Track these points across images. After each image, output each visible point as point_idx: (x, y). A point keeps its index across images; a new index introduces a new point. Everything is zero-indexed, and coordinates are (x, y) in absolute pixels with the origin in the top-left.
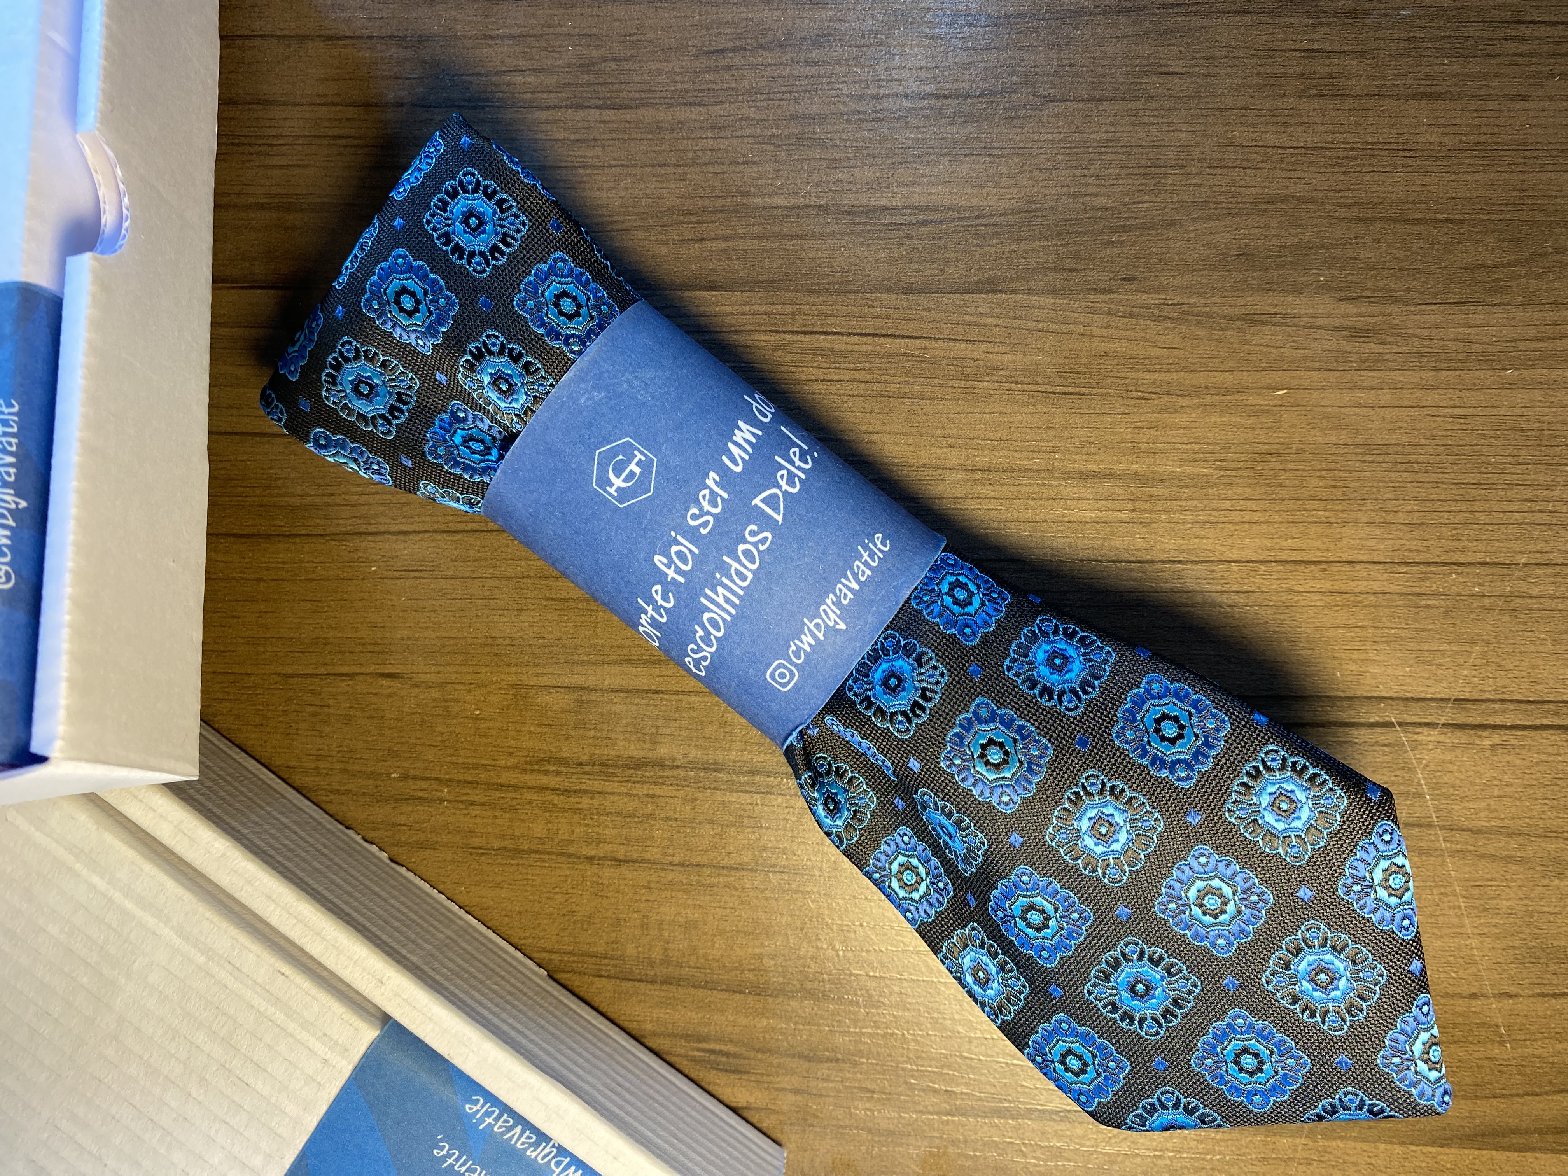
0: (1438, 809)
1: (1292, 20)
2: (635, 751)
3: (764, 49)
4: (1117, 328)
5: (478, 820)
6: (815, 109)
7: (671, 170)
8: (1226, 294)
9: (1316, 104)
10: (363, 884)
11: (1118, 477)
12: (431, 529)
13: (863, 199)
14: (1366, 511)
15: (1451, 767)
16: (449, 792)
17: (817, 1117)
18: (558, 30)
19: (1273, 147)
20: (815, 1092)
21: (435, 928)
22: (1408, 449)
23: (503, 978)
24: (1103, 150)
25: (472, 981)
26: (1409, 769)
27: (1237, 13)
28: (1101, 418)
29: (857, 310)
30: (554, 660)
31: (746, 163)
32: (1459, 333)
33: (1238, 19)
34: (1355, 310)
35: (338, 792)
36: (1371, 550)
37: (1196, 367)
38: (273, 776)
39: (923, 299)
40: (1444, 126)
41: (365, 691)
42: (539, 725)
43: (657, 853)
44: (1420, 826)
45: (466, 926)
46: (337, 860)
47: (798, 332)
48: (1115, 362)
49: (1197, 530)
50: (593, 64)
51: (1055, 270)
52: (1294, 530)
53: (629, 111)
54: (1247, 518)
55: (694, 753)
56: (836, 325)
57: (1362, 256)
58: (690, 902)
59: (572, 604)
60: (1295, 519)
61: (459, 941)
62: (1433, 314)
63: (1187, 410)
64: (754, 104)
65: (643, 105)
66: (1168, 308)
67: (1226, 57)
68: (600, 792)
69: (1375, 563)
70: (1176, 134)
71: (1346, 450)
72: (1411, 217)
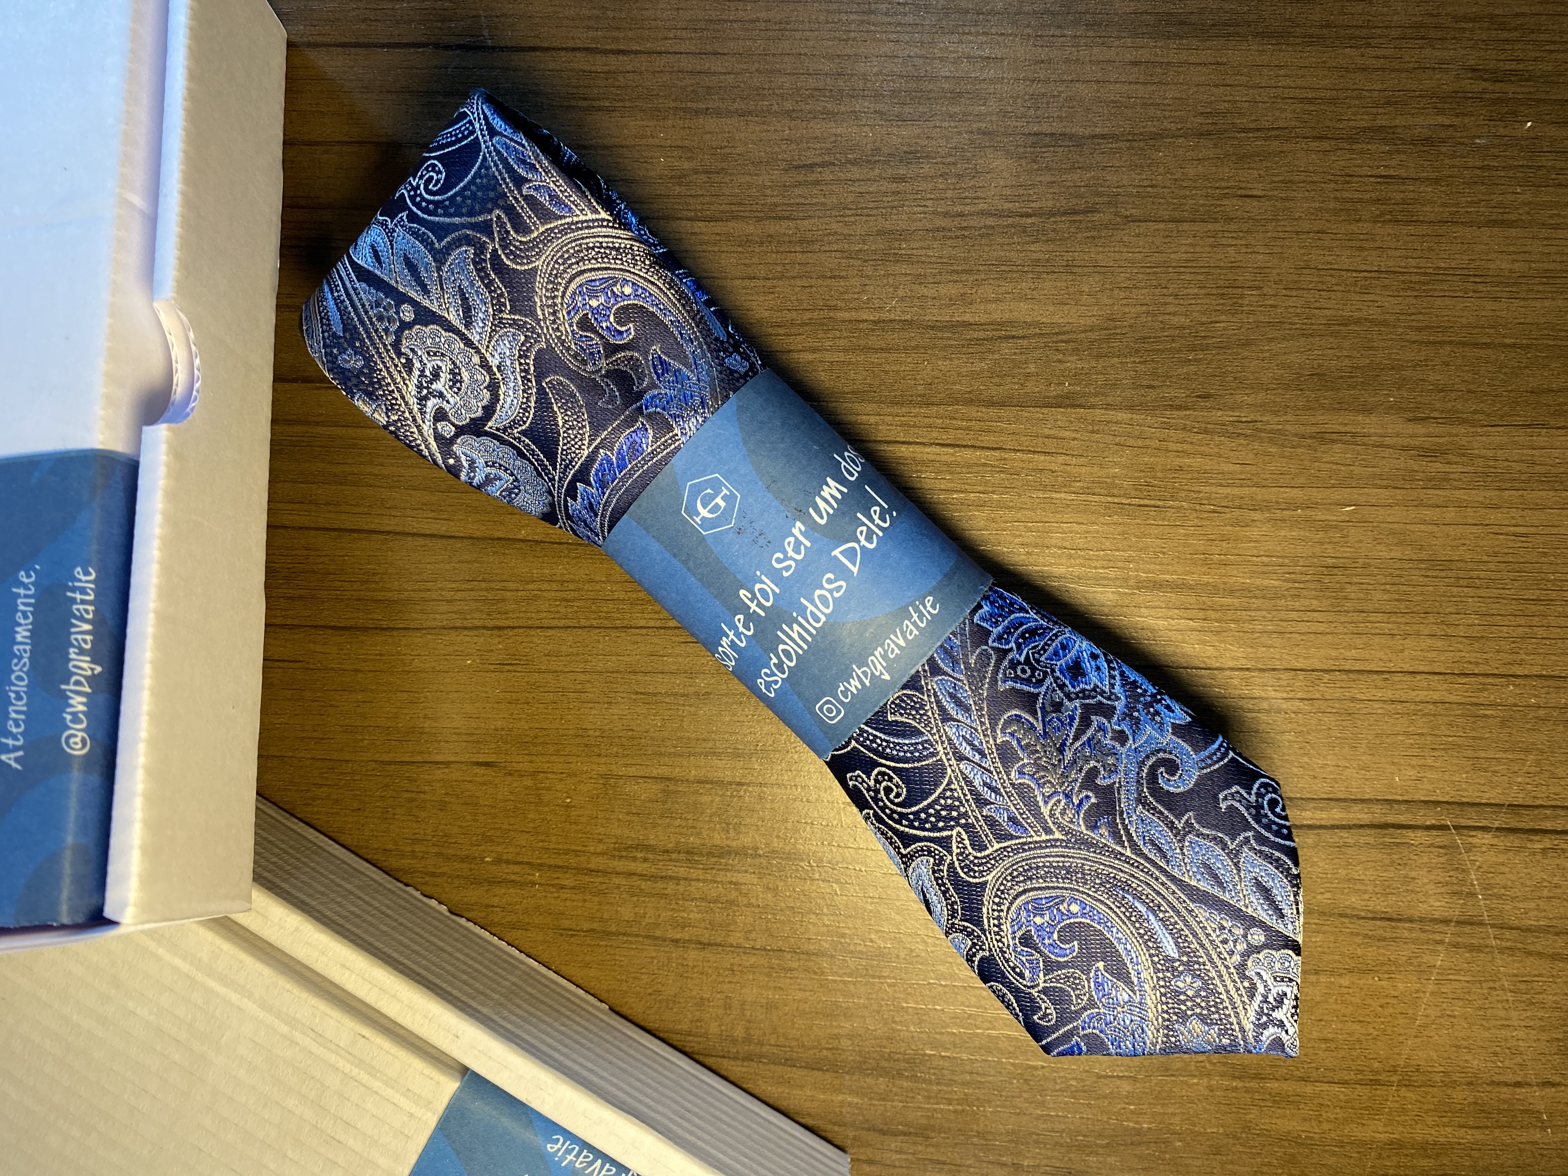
0: (1489, 909)
1: (1369, 147)
2: (718, 839)
3: (852, 164)
4: (1192, 443)
5: (568, 903)
6: (902, 225)
7: (760, 283)
9: (1389, 229)
11: (1190, 587)
12: (525, 625)
13: (946, 315)
14: (1428, 624)
15: (1503, 869)
16: (540, 876)
18: (651, 141)
19: (1348, 271)
20: (888, 1163)
22: (1470, 566)
24: (1182, 270)
26: (1463, 870)
27: (1316, 138)
28: (1175, 530)
29: (939, 421)
30: (642, 752)
31: (834, 277)
32: (1523, 454)
33: (1317, 144)
34: (1423, 431)
35: (433, 875)
36: (1432, 661)
37: (1267, 483)
39: (1004, 413)
40: (1515, 253)
41: (461, 778)
42: (628, 814)
43: (739, 938)
44: (1472, 924)
47: (881, 442)
48: (1190, 476)
49: (1265, 639)
50: (684, 176)
51: (1133, 386)
52: (1359, 642)
53: (720, 223)
54: (1313, 629)
55: (776, 843)
56: (918, 436)
57: (1431, 378)
58: (771, 984)
59: (659, 698)
60: (1360, 630)
62: (1498, 436)
63: (1258, 524)
64: (842, 219)
65: (733, 218)
66: (1242, 425)
67: (1304, 182)
68: (685, 879)
69: (1435, 673)
70: (1254, 255)
71: (1410, 565)
72: (1480, 341)
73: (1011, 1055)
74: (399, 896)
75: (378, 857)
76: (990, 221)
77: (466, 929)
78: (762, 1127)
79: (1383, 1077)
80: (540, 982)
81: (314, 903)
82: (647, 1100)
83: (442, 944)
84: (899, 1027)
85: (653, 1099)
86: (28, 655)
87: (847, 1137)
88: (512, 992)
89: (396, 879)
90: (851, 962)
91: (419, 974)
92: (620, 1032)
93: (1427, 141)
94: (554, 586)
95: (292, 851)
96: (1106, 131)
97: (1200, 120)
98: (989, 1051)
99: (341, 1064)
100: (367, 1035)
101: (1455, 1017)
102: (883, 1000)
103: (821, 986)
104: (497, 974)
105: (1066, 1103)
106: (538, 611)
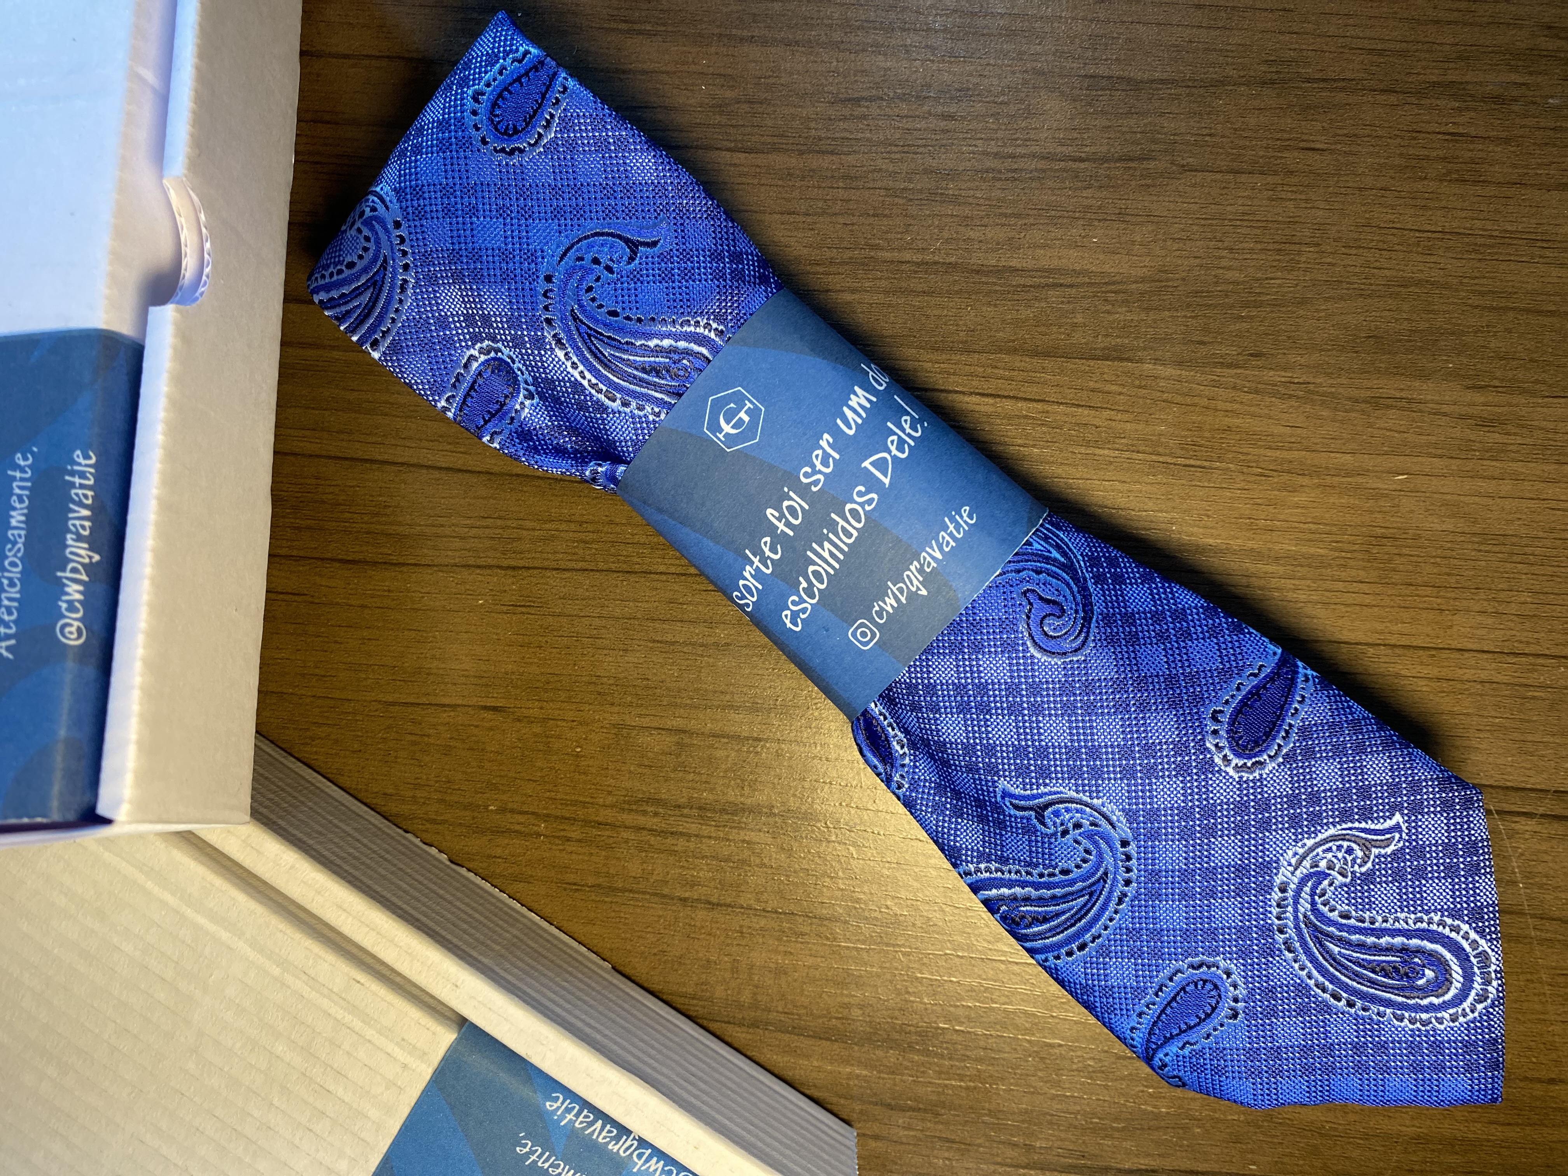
0: (1530, 898)
1: (1438, 102)
2: (732, 795)
3: (901, 99)
4: (1241, 403)
5: (574, 856)
6: (950, 165)
7: (801, 219)
9: (1455, 189)
11: (1233, 553)
12: (541, 565)
13: (993, 259)
14: (1479, 600)
15: (1547, 858)
16: (546, 827)
17: (896, 1164)
18: (692, 68)
19: (1411, 230)
20: (895, 1138)
22: (1524, 542)
24: (1238, 223)
26: (1504, 857)
27: (1383, 91)
28: (1220, 493)
29: (981, 370)
30: (657, 702)
31: (877, 215)
33: (1384, 97)
34: (1482, 399)
35: (434, 822)
36: (1481, 639)
37: (1318, 447)
39: (1048, 363)
41: (467, 723)
42: (639, 766)
43: (750, 899)
44: (1511, 913)
48: (1238, 437)
49: (1309, 610)
50: (726, 105)
51: (1183, 341)
52: (1406, 615)
53: (760, 155)
54: (1359, 601)
56: (959, 385)
57: (1492, 345)
58: (781, 948)
59: (677, 647)
60: (1407, 604)
62: (1560, 407)
63: (1306, 490)
64: (888, 156)
65: (775, 150)
66: (1294, 386)
67: (1369, 136)
68: (697, 836)
69: (1484, 652)
70: (1314, 211)
71: (1462, 539)
72: (1544, 308)
73: (1028, 1031)
74: (399, 842)
75: (379, 801)
76: (1042, 164)
77: (467, 879)
78: (768, 1096)
80: (541, 937)
81: (311, 842)
82: (651, 1061)
83: (441, 892)
84: (912, 999)
85: (657, 1060)
86: (23, 539)
87: (853, 1110)
88: (513, 945)
89: (395, 825)
90: (866, 929)
91: (418, 920)
92: (623, 991)
93: (1498, 99)
94: (573, 526)
95: (289, 789)
96: (1165, 76)
97: (1264, 68)
98: (1005, 1027)
99: (332, 1011)
100: (362, 981)
102: (896, 969)
103: (834, 952)
104: (497, 925)
105: (1083, 1084)
106: (555, 552)
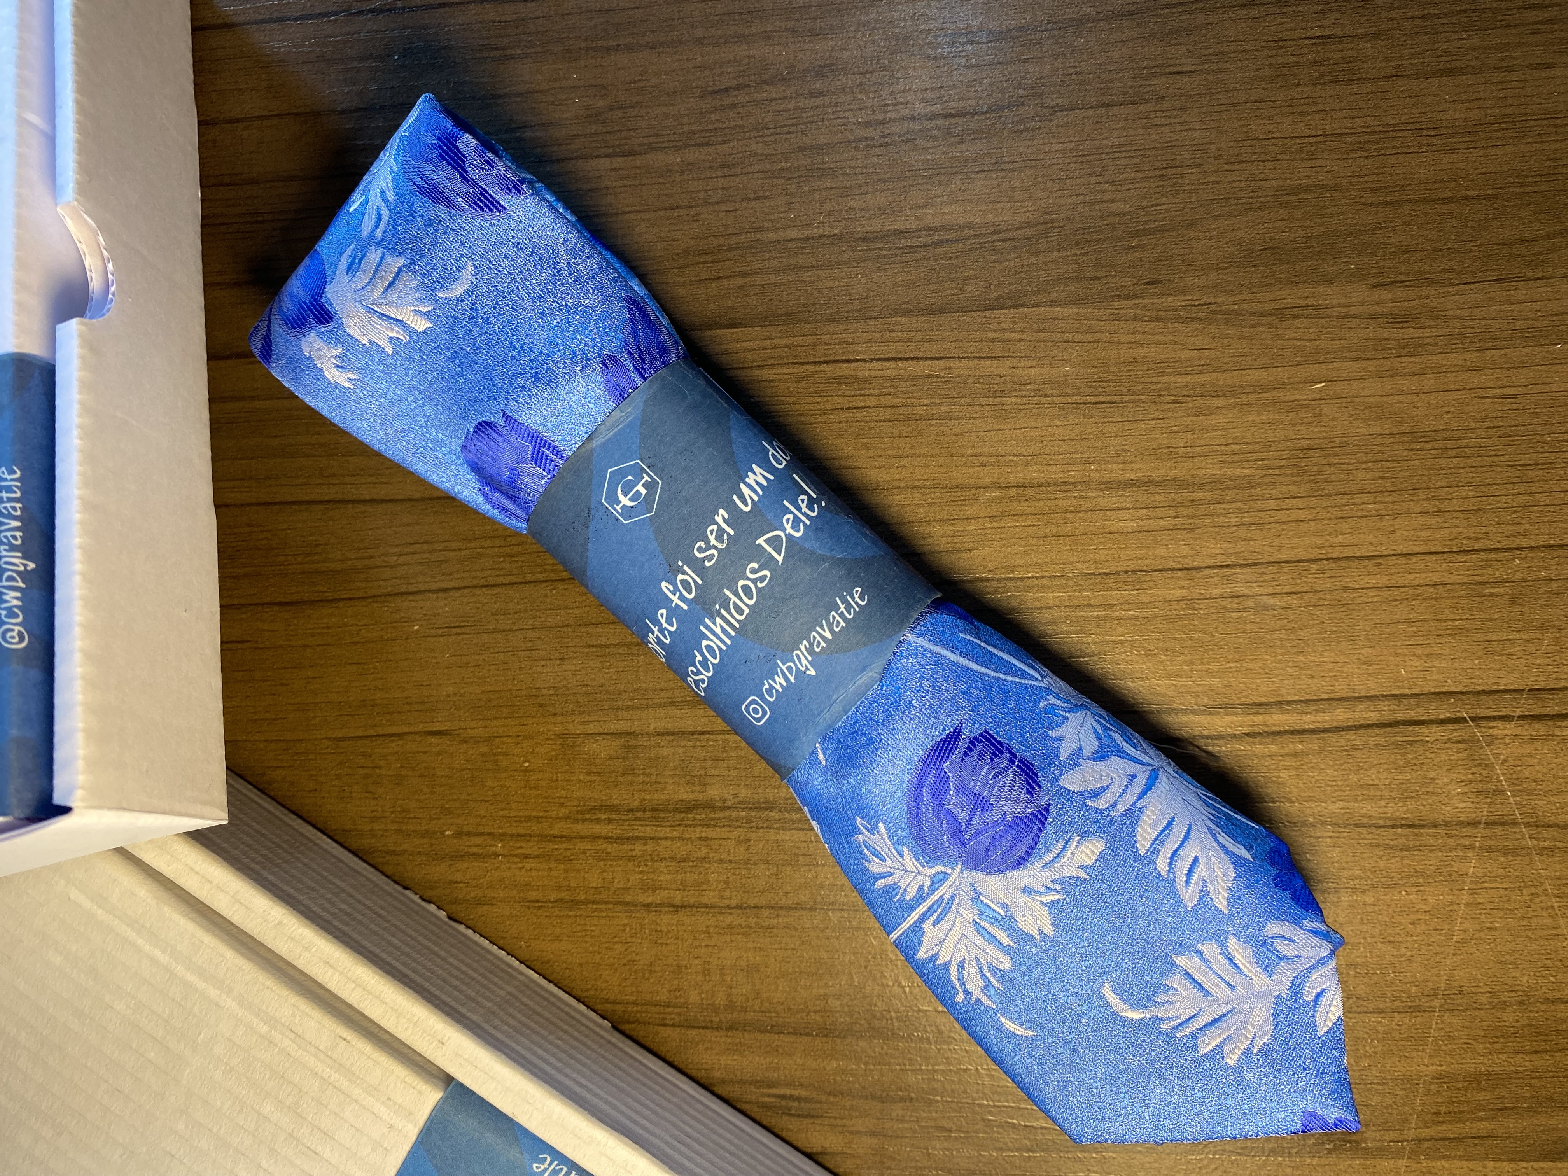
0: (1521, 806)
1: (1300, 8)
2: (685, 794)
3: (768, 84)
4: (1144, 333)
5: (534, 873)
6: (823, 139)
7: (684, 212)
8: (1254, 290)
9: (1331, 90)
10: (421, 944)
11: (1157, 484)
12: (470, 584)
13: (876, 225)
14: (1418, 501)
15: (1531, 761)
16: (503, 847)
17: (894, 1159)
18: (564, 83)
19: (1292, 138)
20: (890, 1133)
21: (496, 984)
22: (1457, 434)
23: (566, 1032)
24: (1117, 155)
25: (534, 1036)
26: (1487, 765)
28: (1134, 425)
29: (878, 335)
30: (599, 707)
31: (758, 198)
32: (1501, 310)
33: (1245, 12)
34: (1390, 296)
35: (393, 853)
36: (1427, 541)
37: (1229, 367)
38: (329, 841)
39: (944, 320)
40: (1468, 101)
41: (415, 750)
42: (589, 774)
43: (713, 897)
44: (1503, 824)
45: (527, 981)
46: (394, 921)
47: (820, 363)
48: (1145, 368)
49: (1243, 532)
50: (600, 114)
51: (1077, 279)
52: (1345, 526)
53: (638, 157)
54: (1294, 517)
55: (743, 793)
56: (858, 353)
57: (1392, 240)
59: (613, 650)
60: (1344, 514)
61: (520, 996)
62: (1472, 294)
63: (1223, 411)
64: (761, 139)
65: (652, 150)
66: (1195, 309)
67: (1235, 52)
68: (653, 838)
69: (1432, 553)
70: (1190, 133)
71: (1392, 440)
72: (1441, 196)
76: (913, 126)
79: (1423, 1002)
84: (890, 983)
89: (395, 882)
90: (831, 914)
94: (497, 542)
96: (1023, 23)
97: (1120, 1)
101: (1496, 929)
102: (869, 953)
106: (483, 570)
